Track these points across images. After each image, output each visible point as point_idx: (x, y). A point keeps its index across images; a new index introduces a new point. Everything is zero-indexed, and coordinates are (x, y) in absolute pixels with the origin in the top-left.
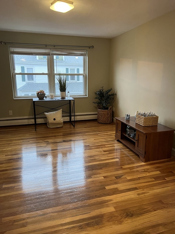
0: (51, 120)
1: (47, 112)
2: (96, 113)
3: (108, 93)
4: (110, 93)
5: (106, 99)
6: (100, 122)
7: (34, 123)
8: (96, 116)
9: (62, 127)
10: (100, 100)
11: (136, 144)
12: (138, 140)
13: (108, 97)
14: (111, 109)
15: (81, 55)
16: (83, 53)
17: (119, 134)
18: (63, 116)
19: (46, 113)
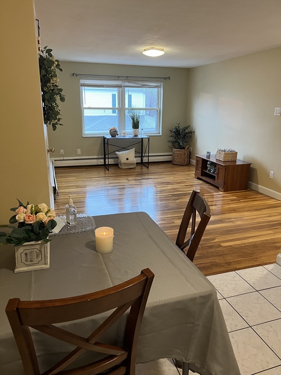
0: (123, 160)
1: (118, 151)
2: (171, 154)
3: (185, 130)
4: (186, 131)
5: (183, 138)
6: (175, 163)
7: (103, 164)
8: (171, 157)
9: (134, 168)
10: (175, 138)
11: (216, 178)
12: (218, 174)
13: (185, 135)
14: (188, 149)
15: (156, 87)
16: (158, 84)
17: (199, 172)
18: (135, 157)
19: (117, 153)
